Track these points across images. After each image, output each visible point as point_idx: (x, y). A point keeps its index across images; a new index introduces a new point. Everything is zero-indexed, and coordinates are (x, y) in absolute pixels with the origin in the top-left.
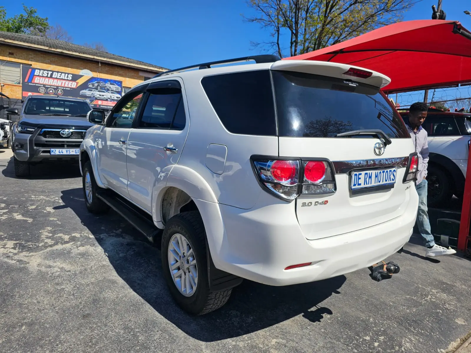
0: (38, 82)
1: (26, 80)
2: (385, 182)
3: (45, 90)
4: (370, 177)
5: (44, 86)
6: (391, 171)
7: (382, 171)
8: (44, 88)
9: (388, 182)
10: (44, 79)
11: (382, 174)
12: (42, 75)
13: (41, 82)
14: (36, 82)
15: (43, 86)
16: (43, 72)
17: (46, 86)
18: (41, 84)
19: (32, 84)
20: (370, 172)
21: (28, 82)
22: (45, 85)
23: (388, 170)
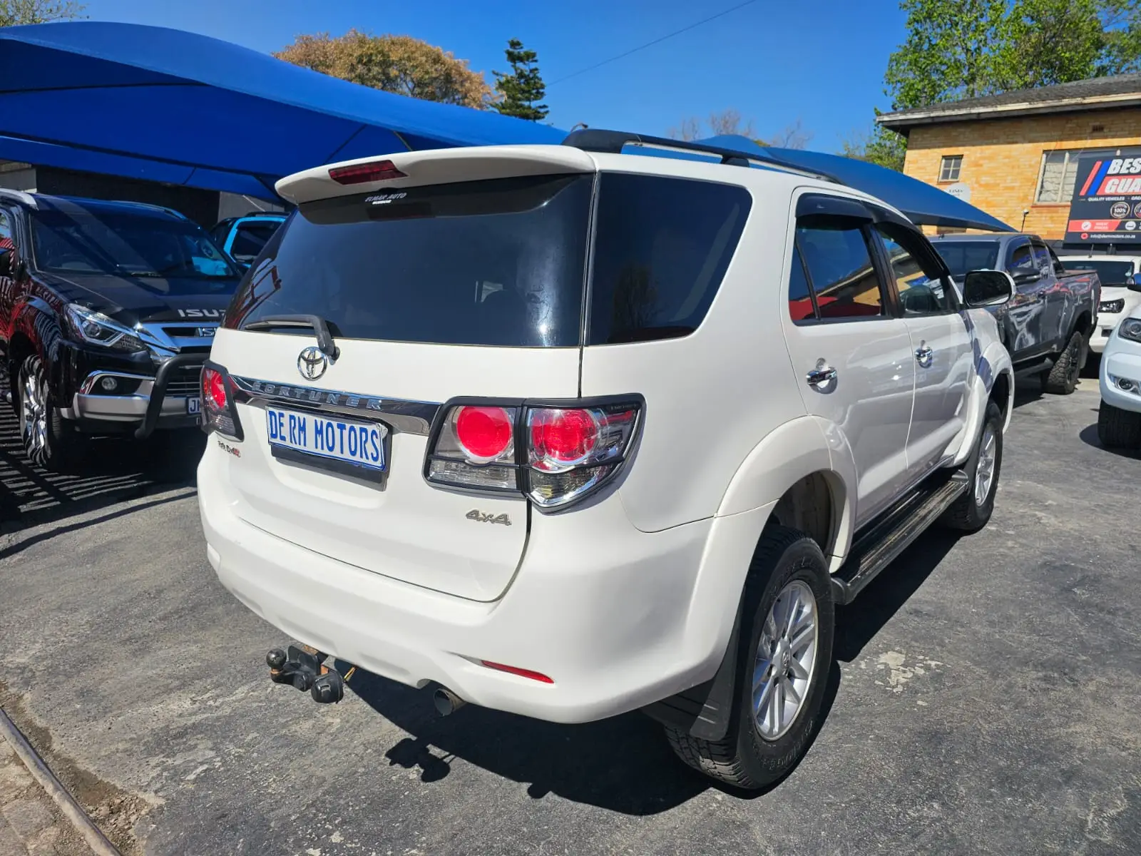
0: (1113, 191)
1: (1083, 193)
2: (347, 455)
3: (1127, 209)
4: (302, 429)
5: (1128, 198)
6: (362, 430)
7: (335, 424)
8: (1125, 205)
9: (357, 458)
10: (1130, 180)
11: (337, 431)
12: (1127, 172)
13: (1120, 191)
14: (1107, 191)
15: (1123, 198)
16: (1131, 163)
17: (1133, 198)
18: (1119, 196)
19: (1096, 199)
20: (302, 415)
21: (1087, 196)
22: (1131, 196)
23: (357, 427)
